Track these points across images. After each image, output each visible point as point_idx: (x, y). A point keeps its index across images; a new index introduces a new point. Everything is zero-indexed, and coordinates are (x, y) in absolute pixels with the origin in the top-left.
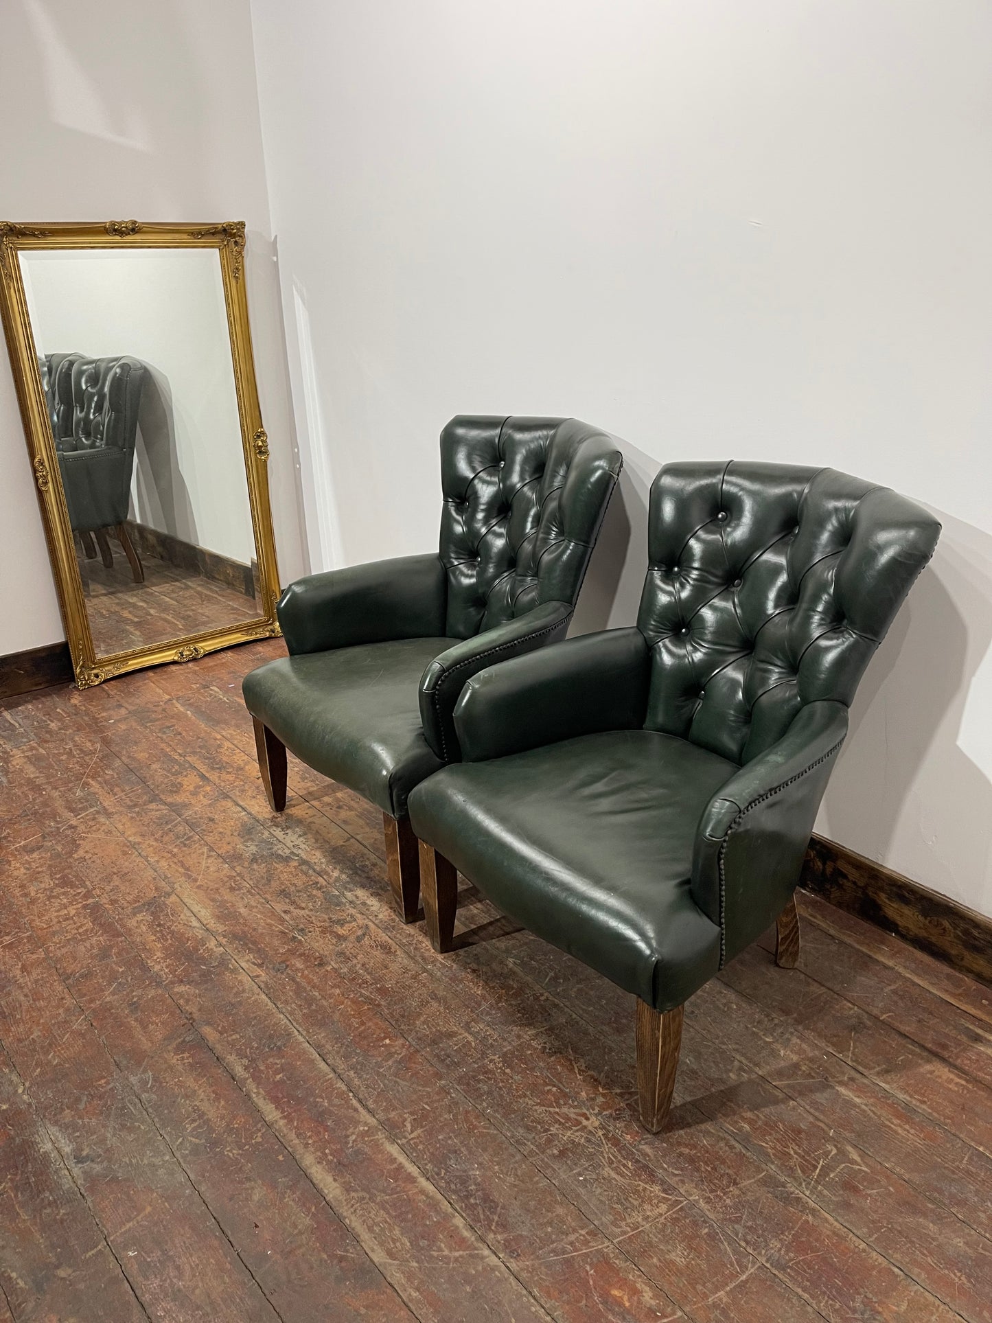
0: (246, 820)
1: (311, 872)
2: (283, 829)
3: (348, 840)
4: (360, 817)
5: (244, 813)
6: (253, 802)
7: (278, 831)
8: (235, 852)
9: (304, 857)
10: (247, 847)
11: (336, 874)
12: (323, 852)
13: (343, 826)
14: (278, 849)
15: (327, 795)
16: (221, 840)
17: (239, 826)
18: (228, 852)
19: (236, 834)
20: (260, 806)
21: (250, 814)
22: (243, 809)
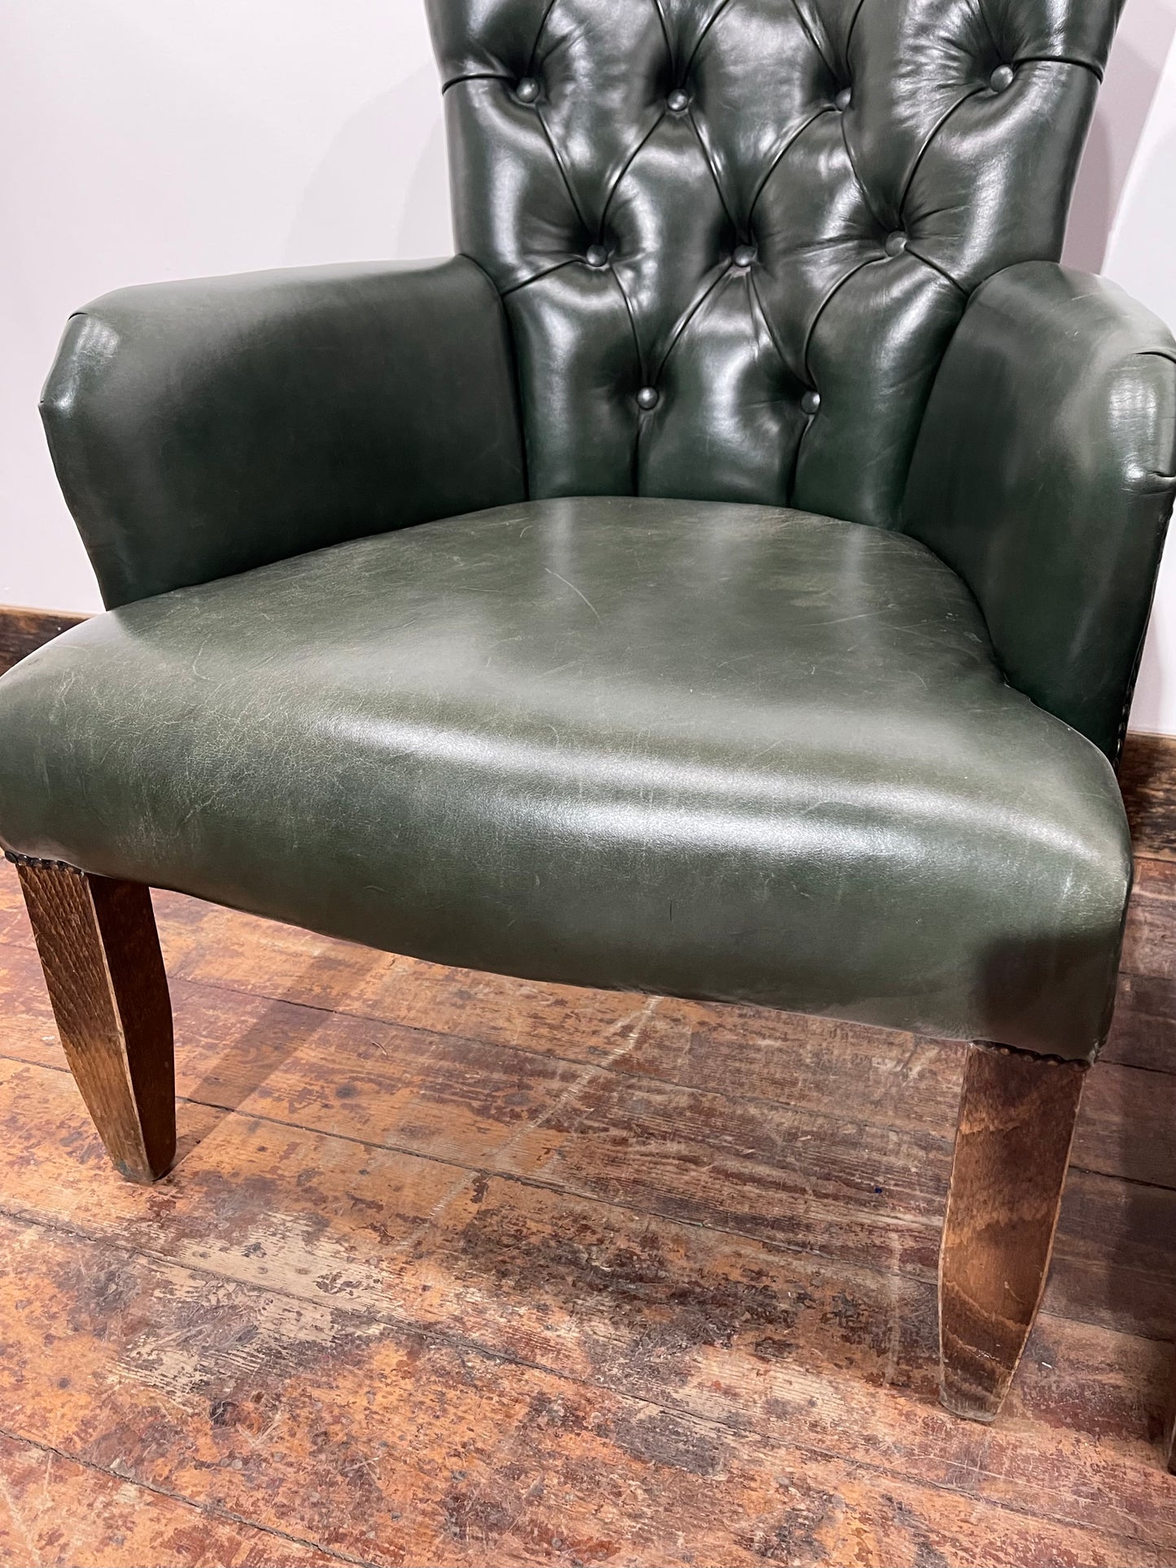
0: (60, 1255)
1: (474, 1361)
2: (226, 1235)
3: (481, 1189)
4: (441, 1101)
5: (30, 1235)
6: (33, 1179)
7: (216, 1255)
8: (115, 1409)
9: (400, 1313)
10: (149, 1366)
11: (565, 1330)
12: (448, 1263)
13: (415, 1145)
14: (279, 1322)
15: (272, 1067)
16: (20, 1383)
17: (52, 1290)
18: (86, 1424)
19: (60, 1328)
20: (72, 1184)
21: (52, 1227)
22: (14, 1217)
